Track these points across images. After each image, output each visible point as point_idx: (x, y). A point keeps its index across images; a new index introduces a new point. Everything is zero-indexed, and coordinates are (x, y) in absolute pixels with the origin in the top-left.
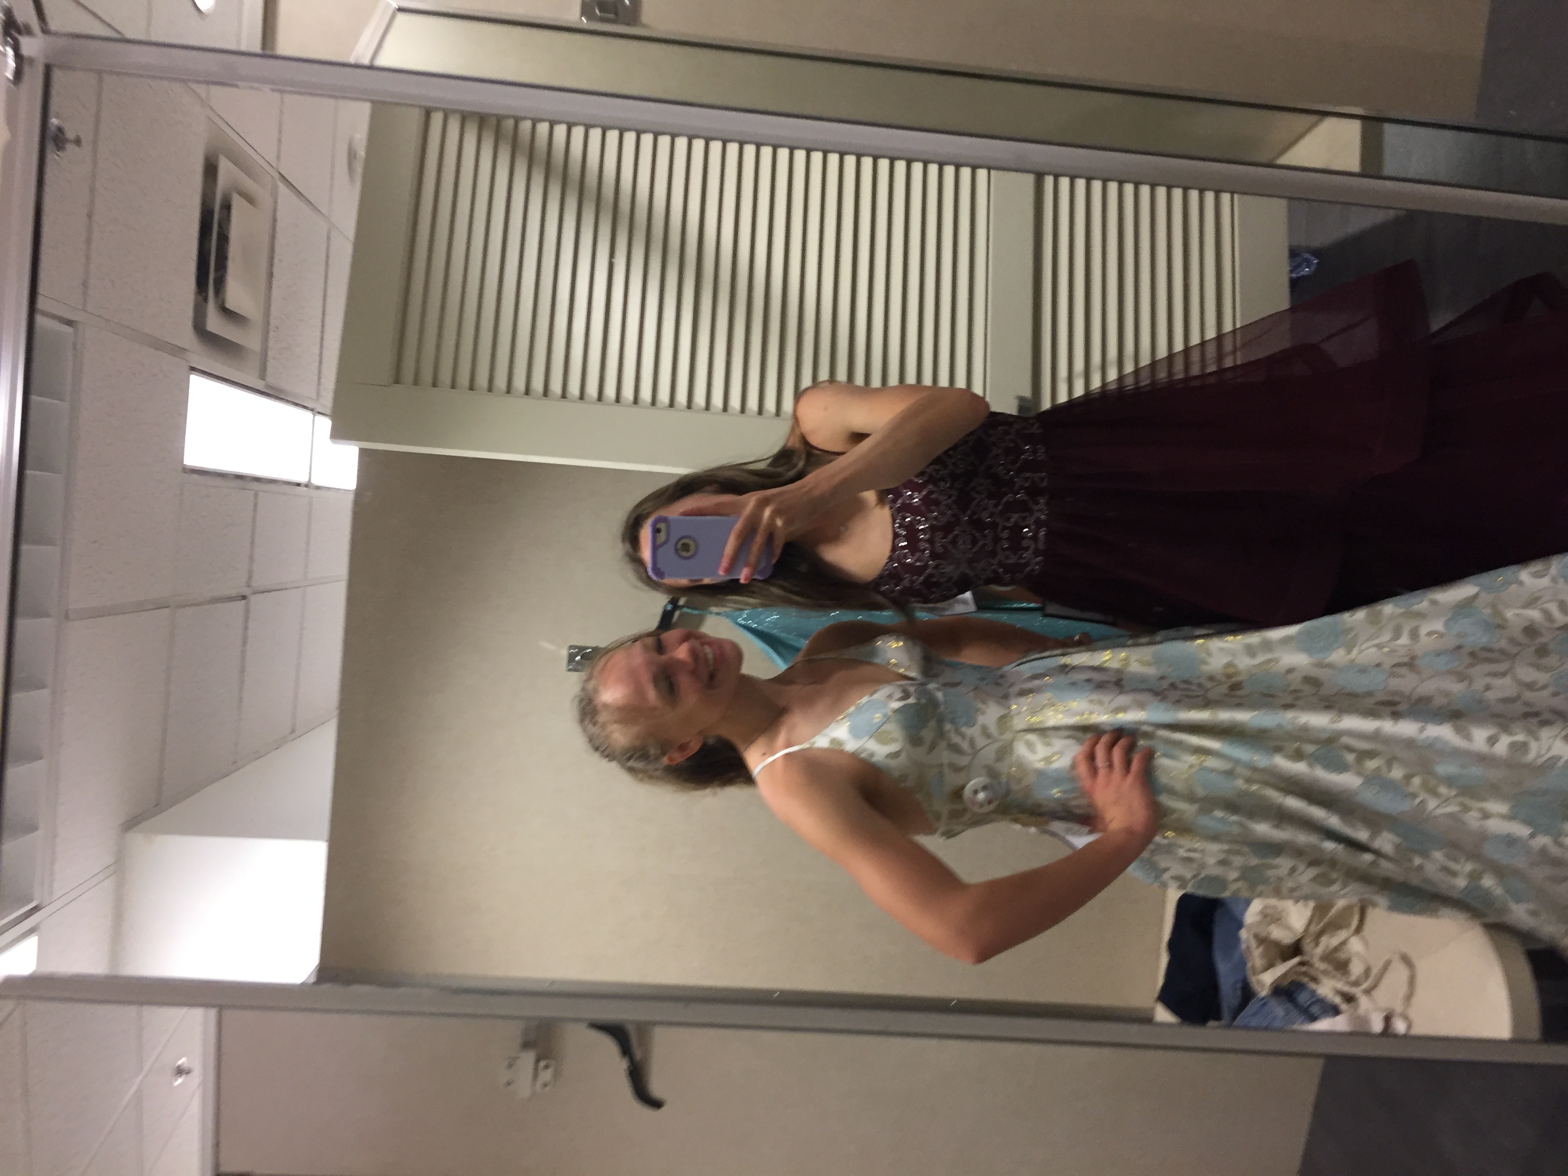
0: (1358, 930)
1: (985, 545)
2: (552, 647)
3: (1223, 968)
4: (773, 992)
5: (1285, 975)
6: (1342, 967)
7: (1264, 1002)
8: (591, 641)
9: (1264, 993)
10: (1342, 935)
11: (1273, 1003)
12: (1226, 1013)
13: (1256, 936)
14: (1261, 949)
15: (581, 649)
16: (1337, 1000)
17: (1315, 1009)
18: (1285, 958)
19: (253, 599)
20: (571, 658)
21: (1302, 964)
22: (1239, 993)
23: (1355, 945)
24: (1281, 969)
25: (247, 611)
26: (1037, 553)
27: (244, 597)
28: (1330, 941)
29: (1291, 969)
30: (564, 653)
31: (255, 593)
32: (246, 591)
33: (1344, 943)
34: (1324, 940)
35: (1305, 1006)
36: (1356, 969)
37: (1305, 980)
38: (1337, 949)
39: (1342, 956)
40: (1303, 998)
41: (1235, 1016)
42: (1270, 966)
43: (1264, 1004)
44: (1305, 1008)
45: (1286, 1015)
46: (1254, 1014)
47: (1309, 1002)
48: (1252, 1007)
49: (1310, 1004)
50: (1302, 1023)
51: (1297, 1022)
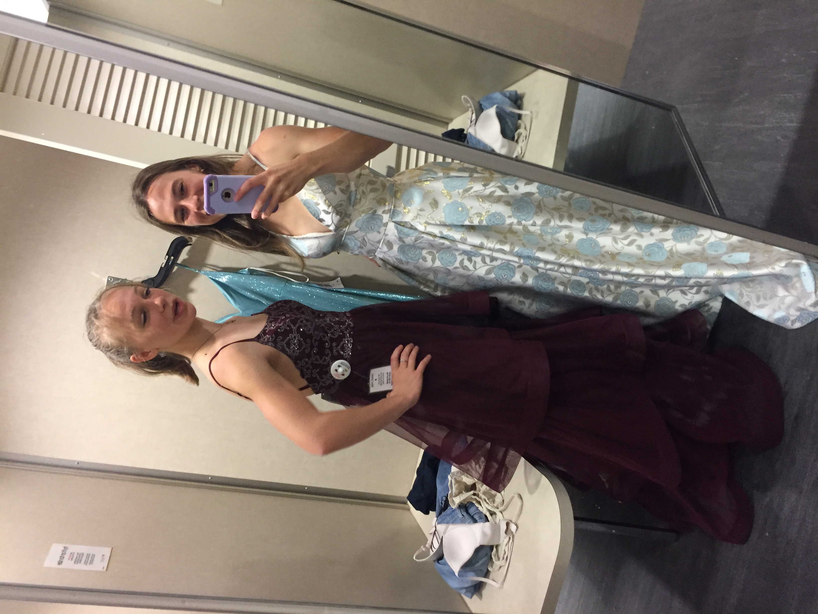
2: (98, 276)
3: (439, 487)
9: (454, 506)
15: (115, 279)
18: (467, 491)
20: (109, 283)
21: (474, 494)
22: (443, 502)
24: (465, 496)
29: (469, 496)
30: (105, 280)
37: (474, 502)
40: (472, 511)
41: (441, 512)
42: (460, 493)
44: (472, 515)
45: (463, 518)
46: (448, 515)
47: (474, 513)
48: (448, 511)
49: (474, 514)
50: (469, 523)
51: (467, 522)
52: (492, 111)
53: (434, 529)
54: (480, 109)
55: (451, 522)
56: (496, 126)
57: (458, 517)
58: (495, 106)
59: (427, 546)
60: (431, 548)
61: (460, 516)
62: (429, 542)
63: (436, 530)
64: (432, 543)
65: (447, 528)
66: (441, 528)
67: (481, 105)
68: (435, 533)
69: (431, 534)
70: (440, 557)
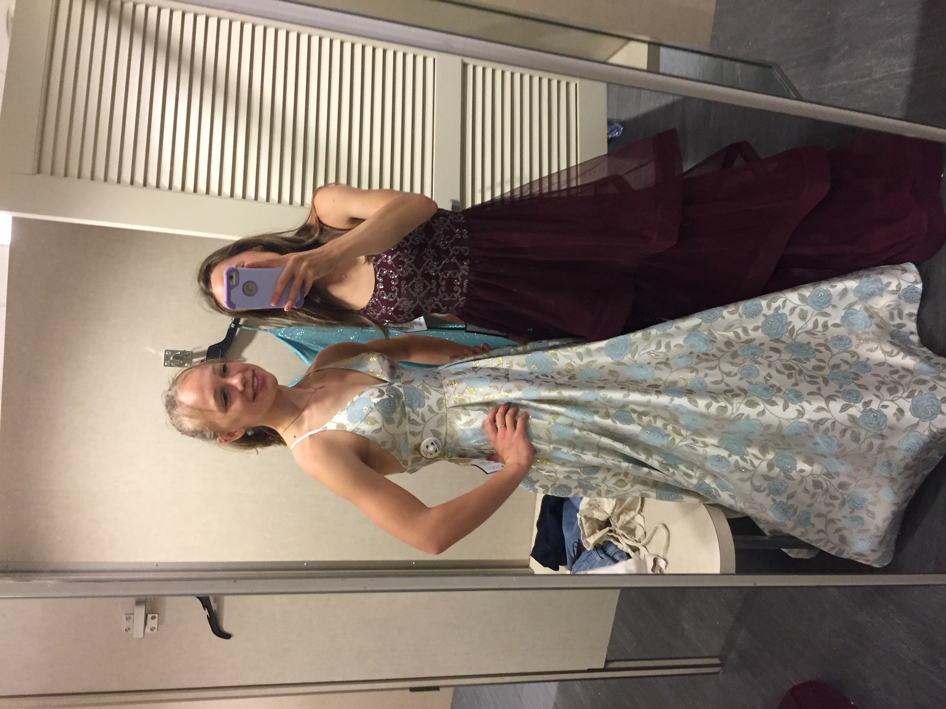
0: (641, 510)
1: (431, 289)
5: (600, 539)
6: (632, 532)
7: (590, 553)
8: (180, 347)
9: (589, 549)
10: (632, 514)
12: (569, 561)
13: (585, 517)
14: (588, 524)
15: (173, 352)
16: (629, 551)
17: (617, 557)
20: (167, 358)
21: (610, 531)
23: (639, 519)
26: (462, 294)
28: (625, 518)
33: (633, 518)
34: (622, 517)
35: (611, 556)
36: (639, 533)
38: (629, 522)
39: (632, 526)
40: (610, 550)
41: (573, 562)
42: (594, 532)
43: (589, 555)
46: (584, 561)
48: (583, 556)
49: (614, 554)
50: (610, 565)
51: (607, 563)
55: (589, 567)
57: (596, 561)
61: (598, 559)
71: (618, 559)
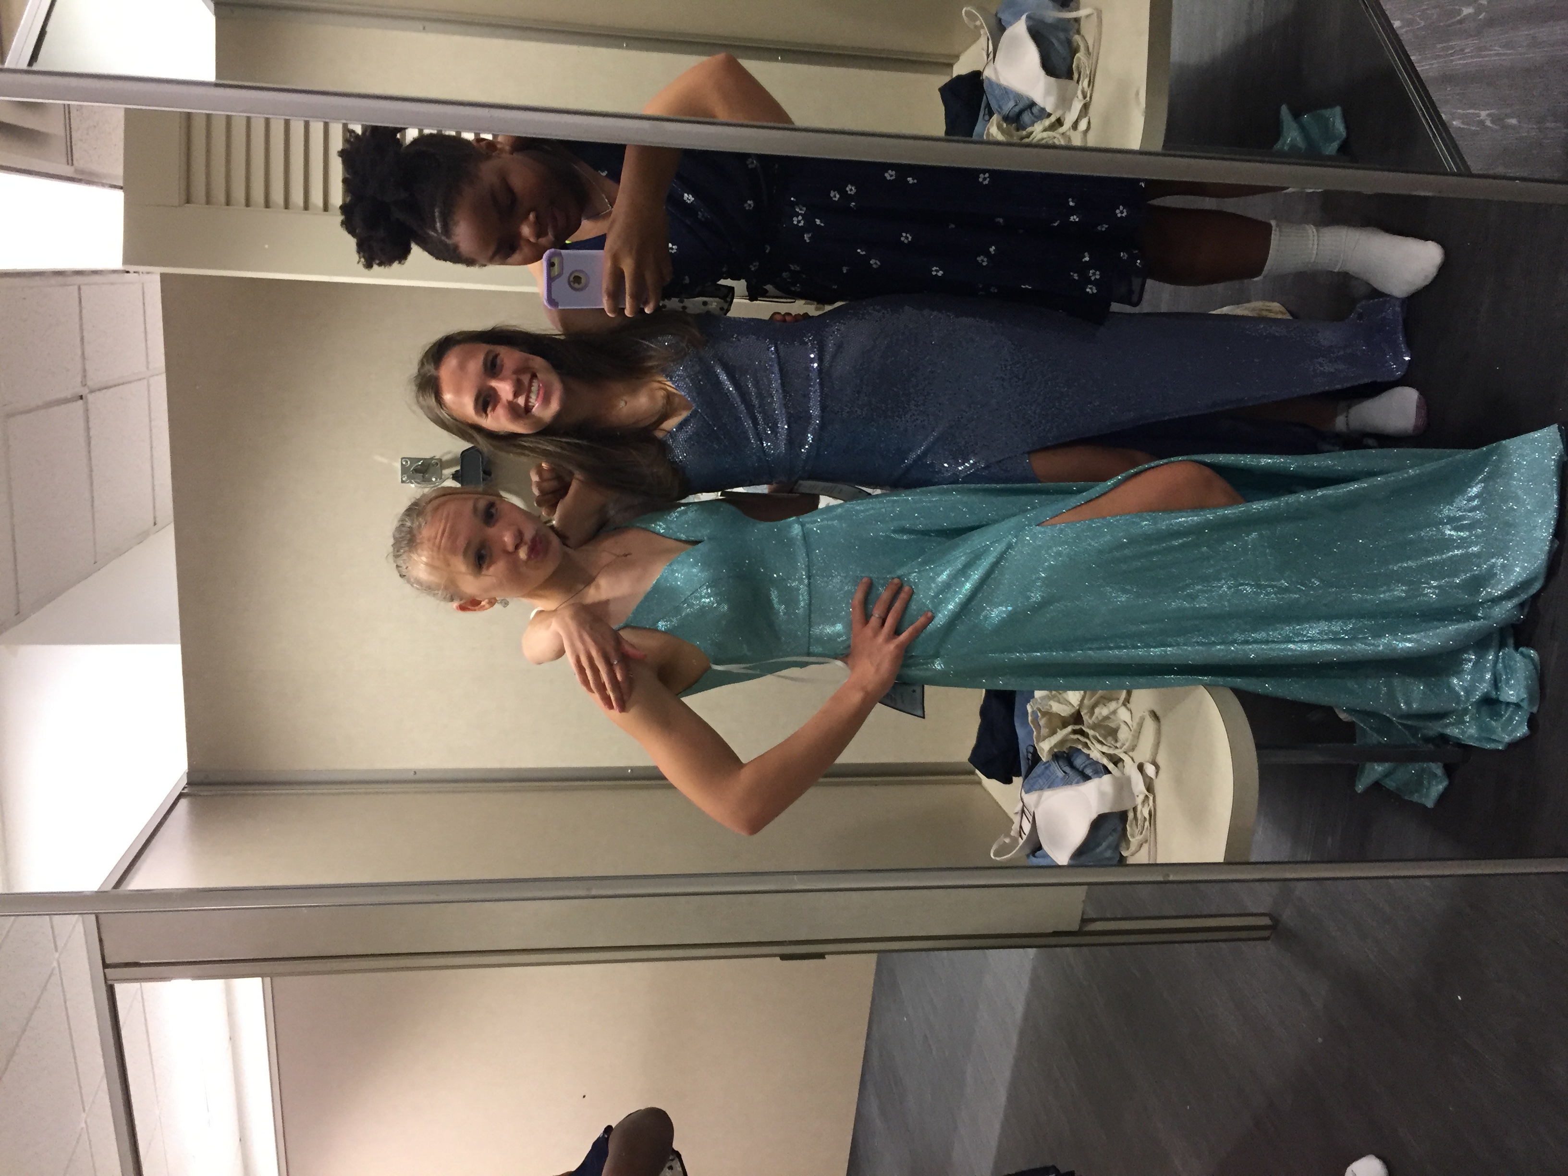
0: (1127, 701)
2: (384, 460)
3: (1020, 732)
4: (624, 769)
5: (1061, 742)
6: (1113, 733)
7: (1047, 766)
8: (422, 453)
9: (1045, 758)
10: (1113, 705)
11: (1055, 767)
12: (1023, 770)
13: (1041, 711)
15: (414, 460)
16: (1105, 761)
17: (1088, 771)
18: (1064, 726)
19: (91, 398)
20: (404, 470)
21: (1075, 732)
22: (1030, 756)
23: (1123, 714)
24: (1061, 734)
25: (87, 410)
27: (81, 397)
28: (1102, 711)
29: (1067, 735)
30: (398, 466)
31: (92, 392)
32: (84, 391)
33: (1114, 712)
34: (1097, 710)
36: (1124, 734)
37: (1080, 747)
38: (1107, 718)
39: (1113, 725)
40: (1079, 762)
41: (1030, 773)
42: (1053, 733)
43: (1046, 768)
44: (1080, 769)
45: (1064, 776)
46: (1039, 776)
47: (1084, 765)
48: (1038, 770)
49: (1085, 767)
50: (1078, 783)
51: (1074, 782)
52: (1019, 29)
53: (1021, 804)
54: (998, 29)
55: (1047, 786)
56: (1031, 54)
57: (1057, 777)
58: (1024, 17)
59: (1012, 833)
60: (1021, 836)
61: (1060, 774)
62: (1015, 827)
63: (1024, 805)
64: (1021, 827)
65: (1040, 797)
66: (1030, 799)
67: (1000, 20)
68: (1023, 811)
69: (1016, 813)
70: (1035, 847)
71: (1090, 775)
